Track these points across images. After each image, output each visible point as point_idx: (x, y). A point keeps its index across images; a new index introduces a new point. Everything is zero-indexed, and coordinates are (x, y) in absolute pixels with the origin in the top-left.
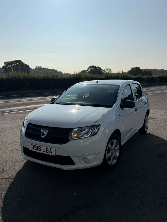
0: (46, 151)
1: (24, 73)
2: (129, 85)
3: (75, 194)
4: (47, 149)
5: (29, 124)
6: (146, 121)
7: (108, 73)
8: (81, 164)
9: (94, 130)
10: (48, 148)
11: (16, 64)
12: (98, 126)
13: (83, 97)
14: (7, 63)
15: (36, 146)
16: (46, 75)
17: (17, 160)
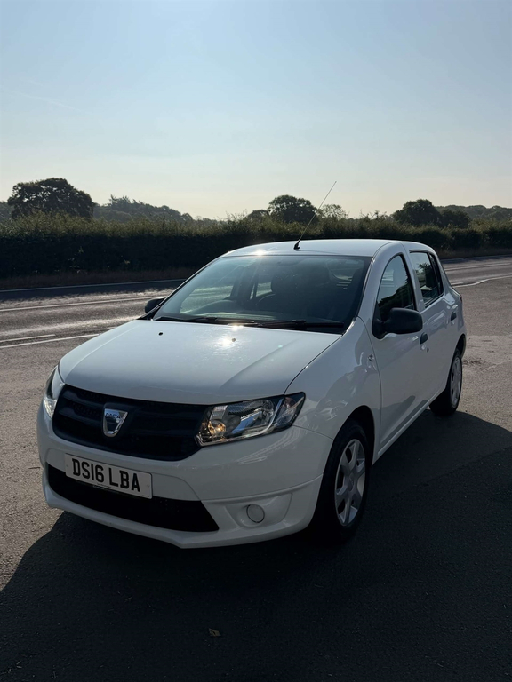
0: (120, 483)
1: (70, 220)
2: (402, 256)
3: (217, 633)
4: (125, 476)
5: (67, 388)
6: (456, 374)
7: (334, 218)
8: (238, 528)
9: (282, 410)
10: (126, 473)
11: (50, 190)
12: (297, 398)
13: (251, 297)
14: (23, 188)
15: (86, 464)
16: (140, 224)
17: (31, 506)
